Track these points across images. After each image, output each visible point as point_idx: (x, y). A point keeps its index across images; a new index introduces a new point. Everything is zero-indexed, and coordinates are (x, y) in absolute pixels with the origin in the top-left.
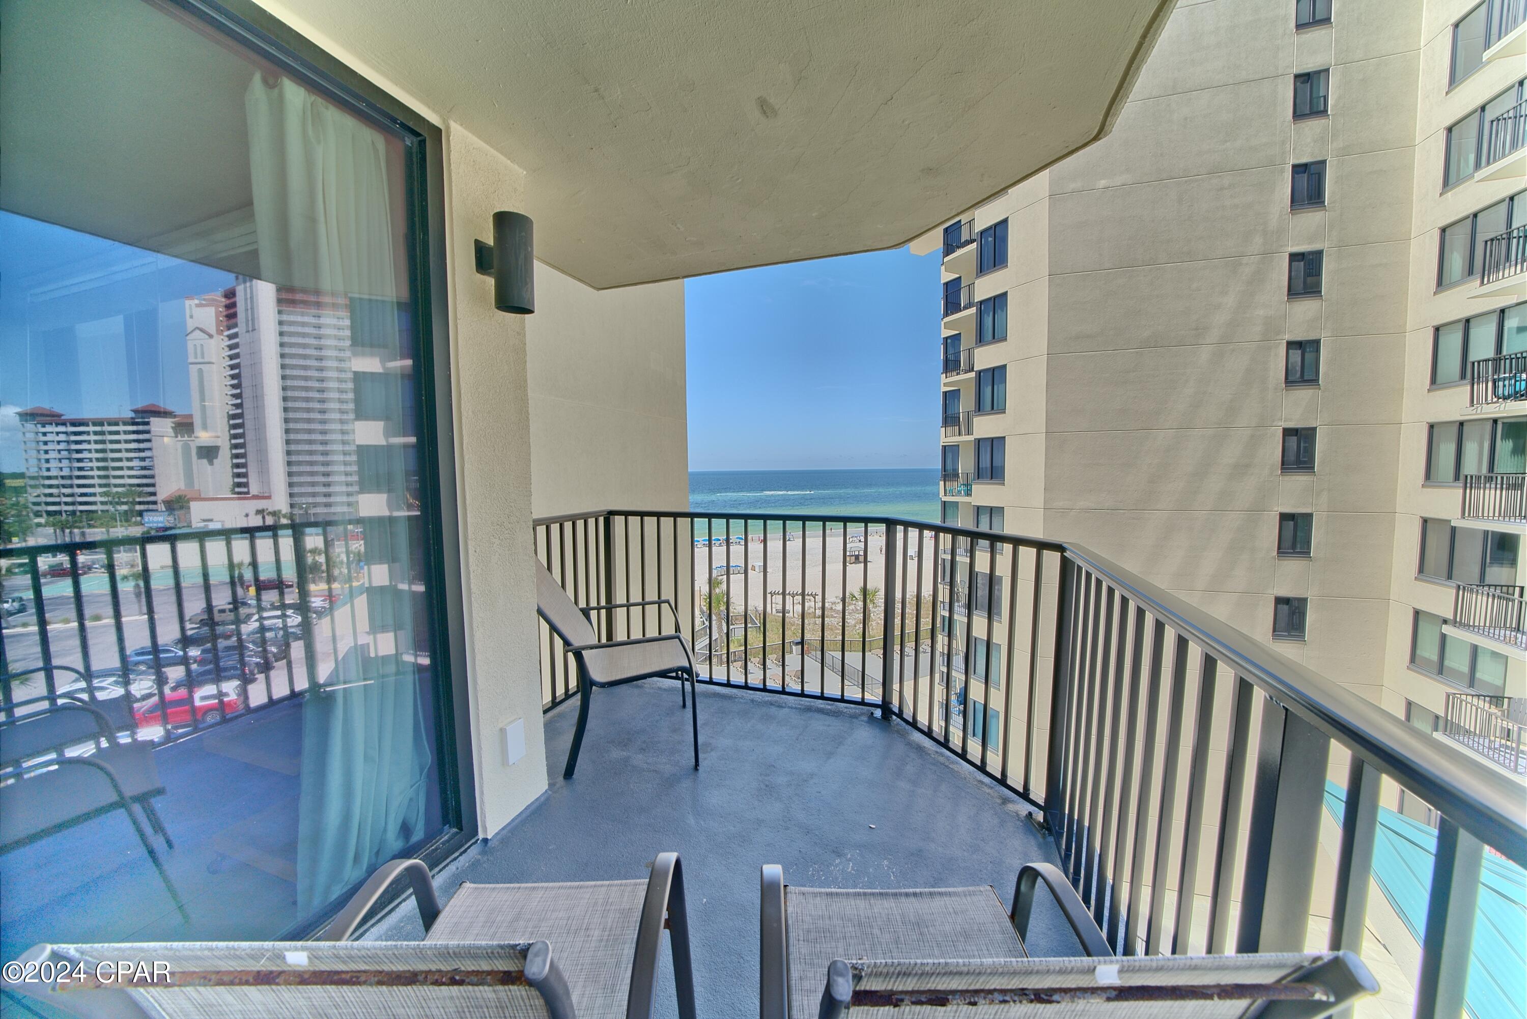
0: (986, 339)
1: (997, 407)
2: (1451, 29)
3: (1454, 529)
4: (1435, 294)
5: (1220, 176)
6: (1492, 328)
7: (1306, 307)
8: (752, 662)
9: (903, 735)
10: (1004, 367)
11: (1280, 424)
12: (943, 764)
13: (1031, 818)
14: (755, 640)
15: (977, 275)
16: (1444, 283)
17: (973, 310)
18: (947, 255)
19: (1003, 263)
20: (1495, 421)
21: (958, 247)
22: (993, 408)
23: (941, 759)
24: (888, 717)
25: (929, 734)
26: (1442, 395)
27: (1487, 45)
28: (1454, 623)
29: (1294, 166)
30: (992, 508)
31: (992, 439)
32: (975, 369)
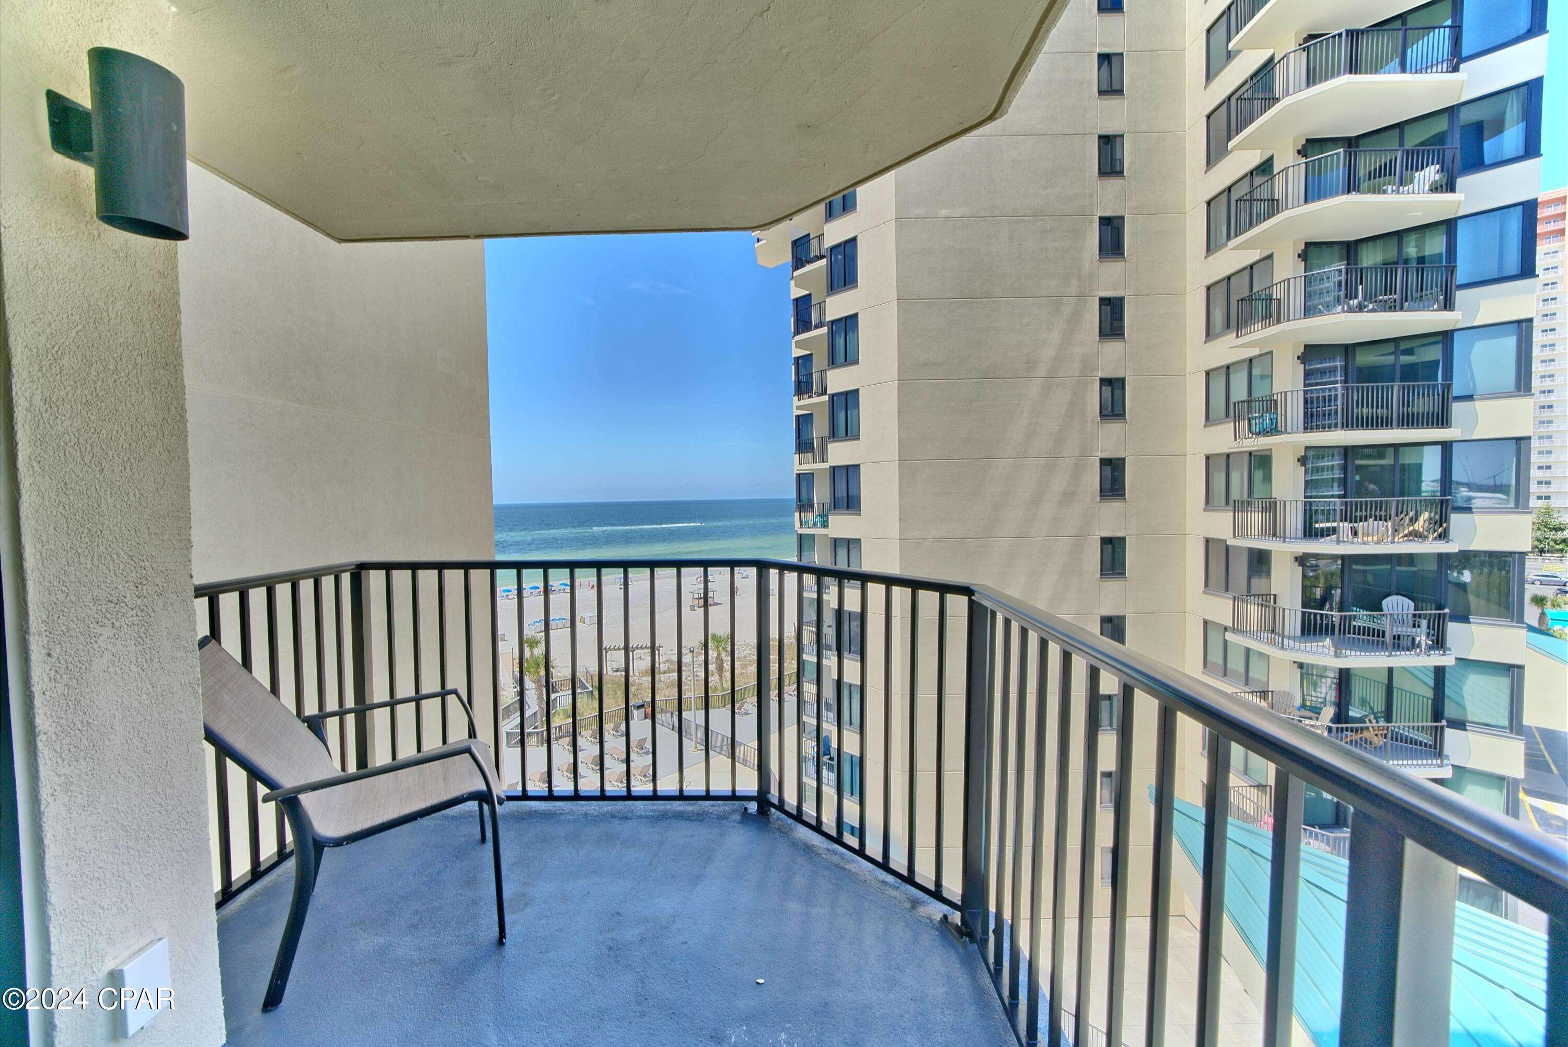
0: (838, 361)
1: (851, 433)
2: (1204, 119)
3: (1227, 547)
4: (1205, 342)
5: (1043, 220)
6: (1244, 375)
7: (1113, 348)
8: (582, 736)
9: (784, 832)
10: (856, 391)
11: (1097, 454)
12: (837, 866)
13: (947, 922)
14: (588, 708)
15: (828, 293)
16: (1211, 334)
17: (825, 330)
18: (797, 268)
19: (853, 283)
20: (1250, 454)
21: (808, 262)
22: (847, 434)
23: (835, 859)
24: (766, 812)
25: (817, 828)
26: (1214, 430)
27: (1229, 138)
28: (1234, 630)
29: (1101, 219)
30: (849, 541)
31: (847, 467)
32: (828, 392)
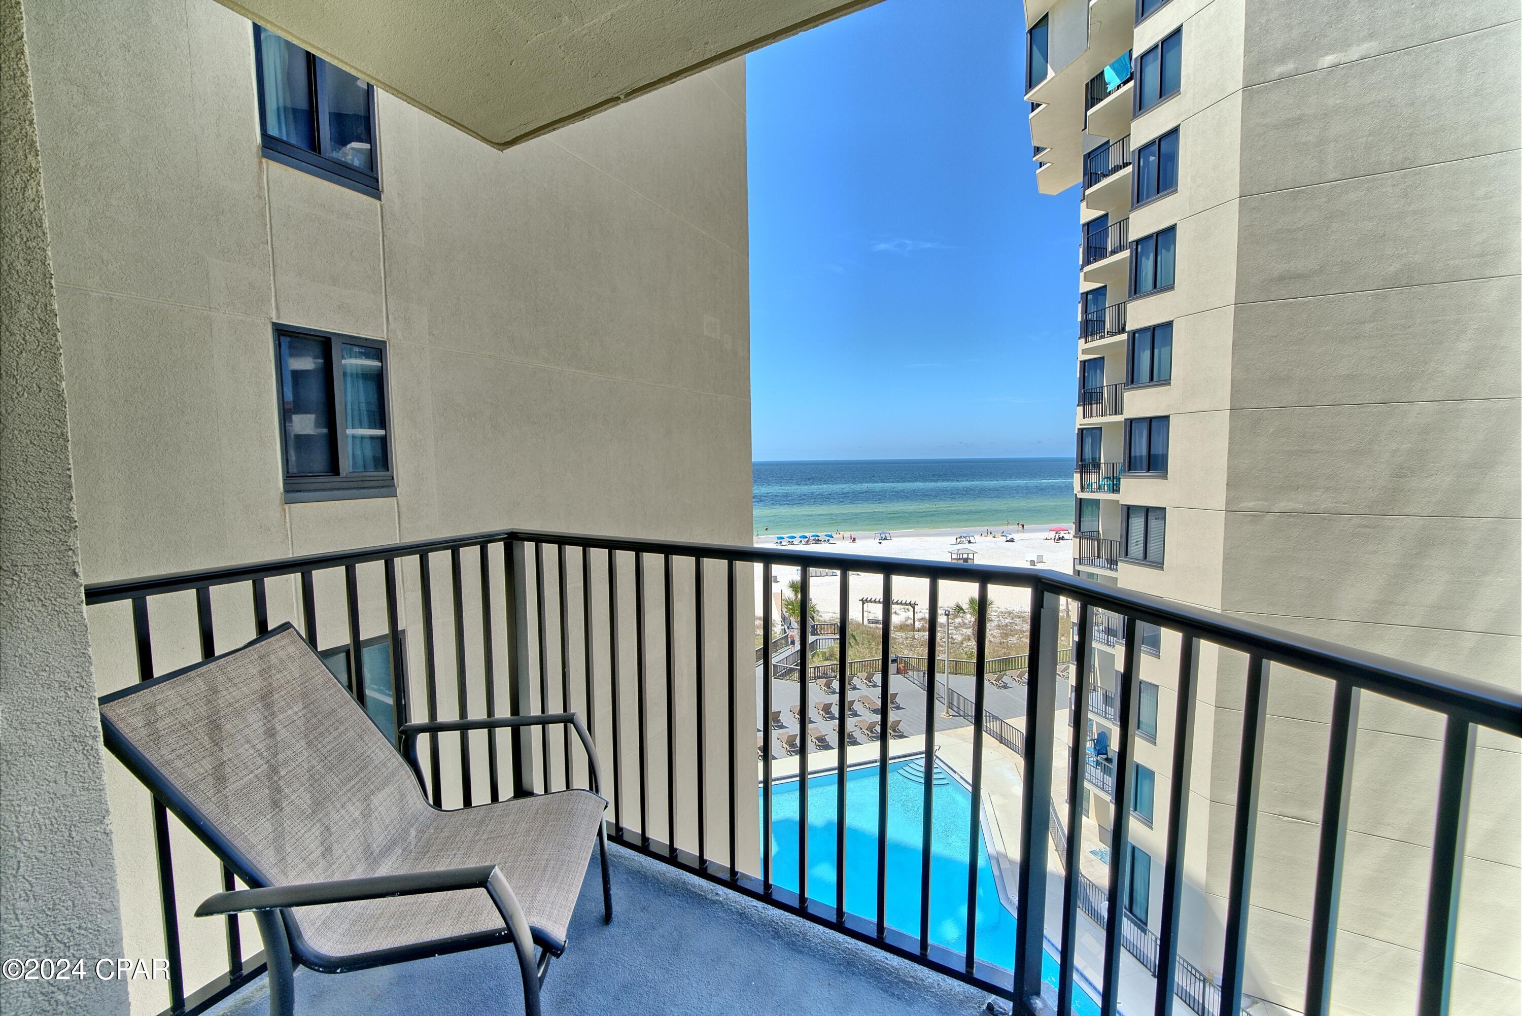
0: (1143, 290)
1: (1158, 378)
10: (1169, 325)
15: (1132, 206)
17: (1126, 254)
18: (1090, 185)
19: (1171, 187)
21: (1105, 176)
22: (1152, 379)
30: (1147, 510)
31: (1151, 419)
32: (1128, 329)
